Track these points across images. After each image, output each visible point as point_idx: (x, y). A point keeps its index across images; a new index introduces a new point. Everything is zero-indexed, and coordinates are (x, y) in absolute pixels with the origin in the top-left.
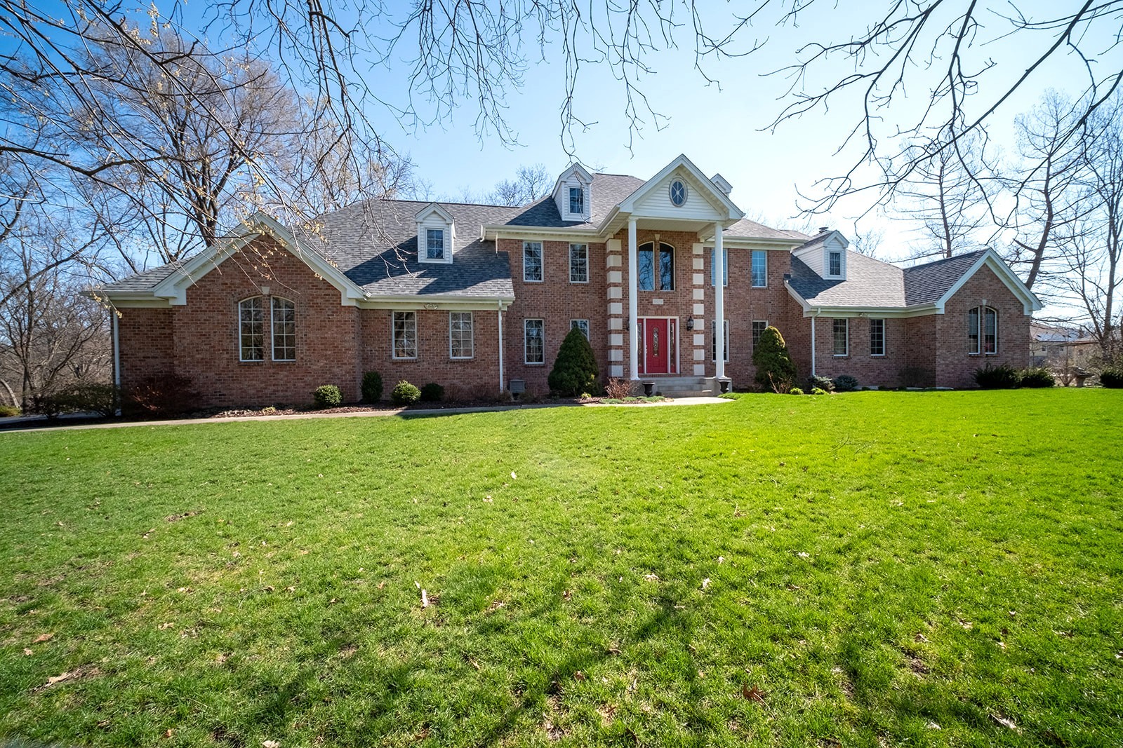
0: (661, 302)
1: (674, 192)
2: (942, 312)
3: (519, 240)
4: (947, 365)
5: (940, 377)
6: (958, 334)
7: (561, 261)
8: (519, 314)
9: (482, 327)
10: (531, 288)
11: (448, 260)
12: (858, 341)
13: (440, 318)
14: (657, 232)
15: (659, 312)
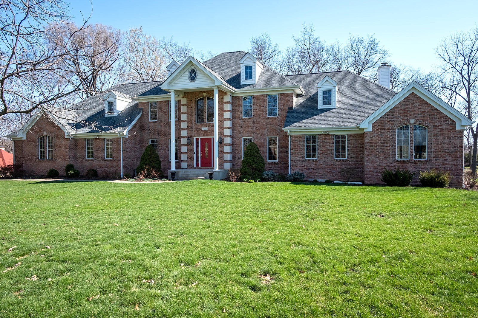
0: (206, 129)
1: (191, 75)
2: (370, 130)
3: (147, 102)
4: (375, 168)
5: (369, 175)
6: (386, 145)
7: (165, 110)
8: (147, 137)
9: (115, 145)
10: (152, 124)
11: (116, 114)
12: (324, 149)
13: (101, 142)
14: (204, 92)
15: (205, 134)
